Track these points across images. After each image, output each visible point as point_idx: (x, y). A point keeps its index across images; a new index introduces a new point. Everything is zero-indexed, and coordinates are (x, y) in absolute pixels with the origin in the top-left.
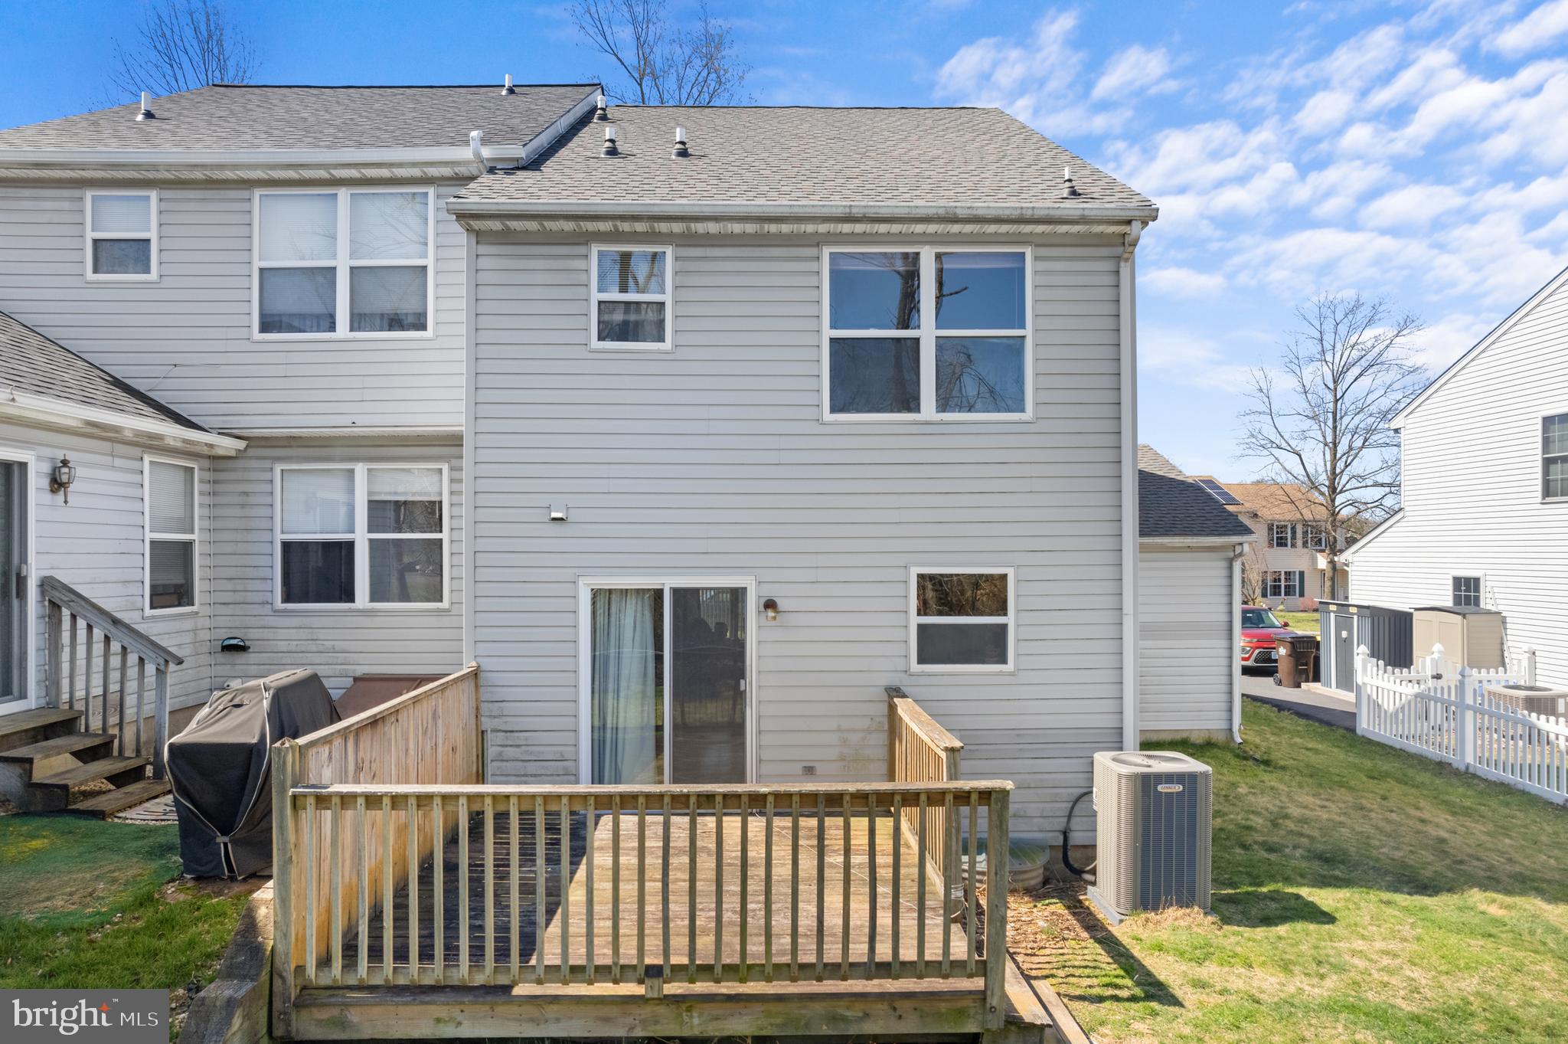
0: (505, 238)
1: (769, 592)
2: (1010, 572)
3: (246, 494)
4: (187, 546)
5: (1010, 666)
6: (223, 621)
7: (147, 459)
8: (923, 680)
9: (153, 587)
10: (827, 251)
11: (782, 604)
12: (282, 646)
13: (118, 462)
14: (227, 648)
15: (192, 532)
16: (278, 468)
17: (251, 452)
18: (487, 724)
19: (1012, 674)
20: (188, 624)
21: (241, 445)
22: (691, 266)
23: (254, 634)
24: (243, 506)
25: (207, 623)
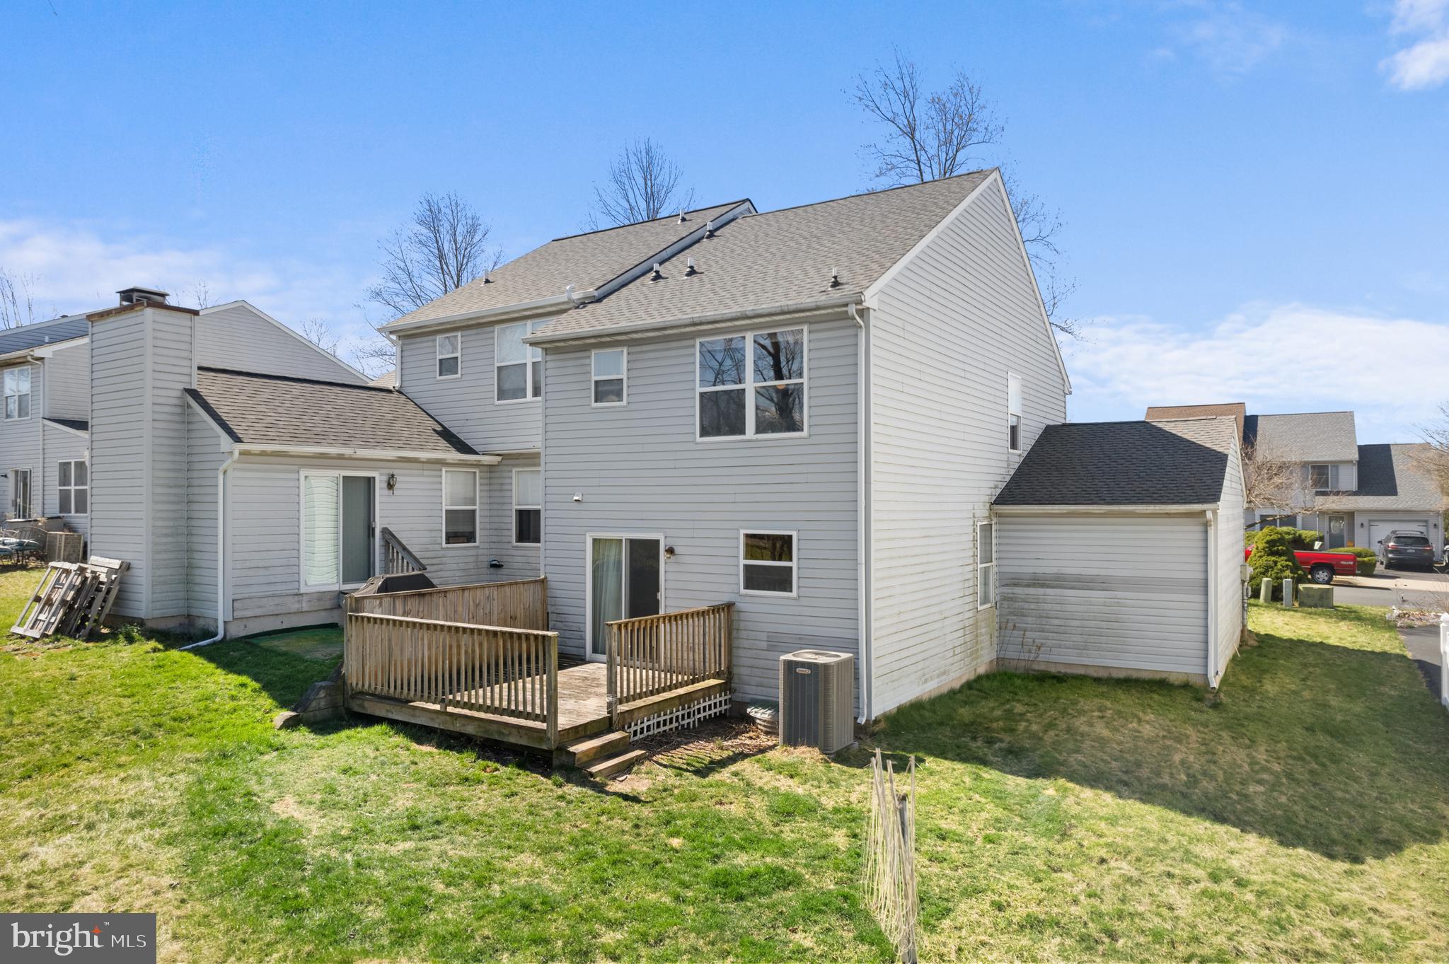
0: (557, 351)
1: (671, 543)
2: (794, 534)
3: (502, 484)
4: (474, 512)
5: (794, 594)
6: (494, 551)
7: (444, 469)
8: (747, 599)
9: (447, 533)
10: (698, 341)
11: (677, 550)
12: (516, 566)
13: (426, 473)
14: (493, 566)
15: (475, 504)
16: (514, 470)
17: (504, 462)
18: (550, 609)
19: (795, 599)
20: (473, 552)
21: (499, 458)
22: (635, 357)
23: (505, 559)
24: (501, 490)
25: (486, 552)
